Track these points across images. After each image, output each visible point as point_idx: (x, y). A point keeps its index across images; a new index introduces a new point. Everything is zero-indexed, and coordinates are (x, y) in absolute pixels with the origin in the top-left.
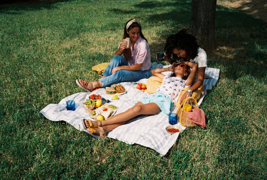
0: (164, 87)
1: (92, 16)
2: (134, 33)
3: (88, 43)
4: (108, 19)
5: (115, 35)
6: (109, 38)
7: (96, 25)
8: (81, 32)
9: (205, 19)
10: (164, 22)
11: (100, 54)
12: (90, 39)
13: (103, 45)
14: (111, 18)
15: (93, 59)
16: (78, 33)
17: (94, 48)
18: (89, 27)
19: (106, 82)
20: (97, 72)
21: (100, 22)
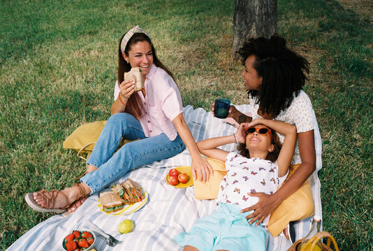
0: (237, 190)
1: (53, 8)
2: (140, 55)
3: (51, 68)
4: (81, 12)
5: (99, 44)
6: (89, 50)
7: (62, 25)
8: (36, 44)
9: (261, 8)
10: (174, 10)
11: (77, 94)
12: (54, 59)
13: (80, 69)
14: (86, 10)
15: (64, 108)
16: (30, 47)
17: (62, 80)
18: (49, 32)
19: (100, 182)
20: (75, 151)
21: (67, 20)
